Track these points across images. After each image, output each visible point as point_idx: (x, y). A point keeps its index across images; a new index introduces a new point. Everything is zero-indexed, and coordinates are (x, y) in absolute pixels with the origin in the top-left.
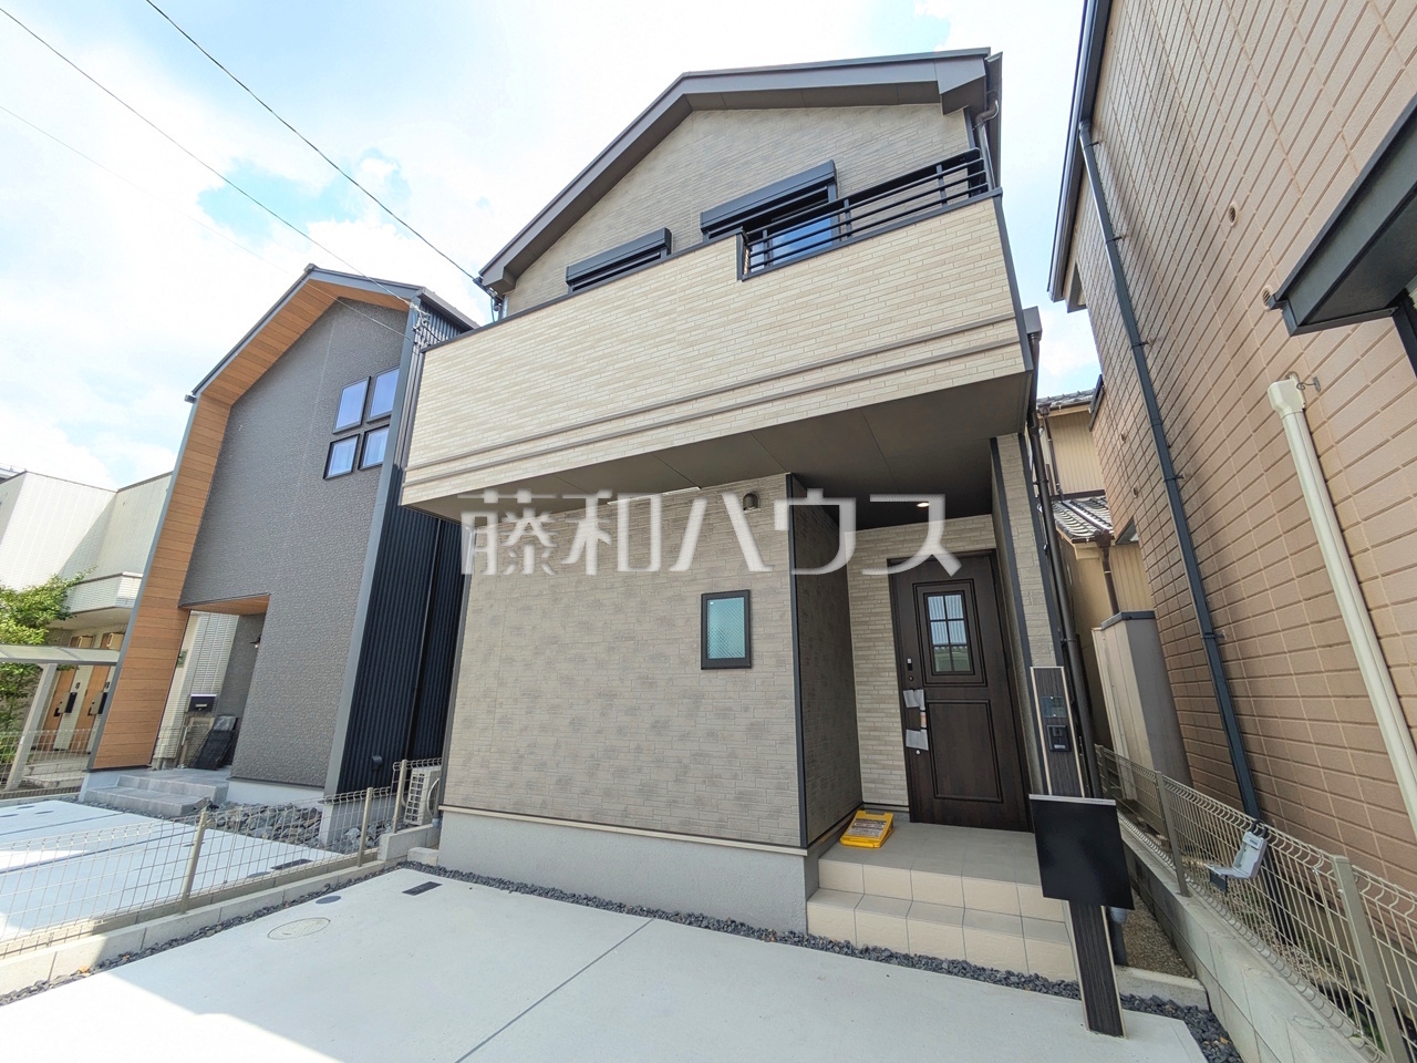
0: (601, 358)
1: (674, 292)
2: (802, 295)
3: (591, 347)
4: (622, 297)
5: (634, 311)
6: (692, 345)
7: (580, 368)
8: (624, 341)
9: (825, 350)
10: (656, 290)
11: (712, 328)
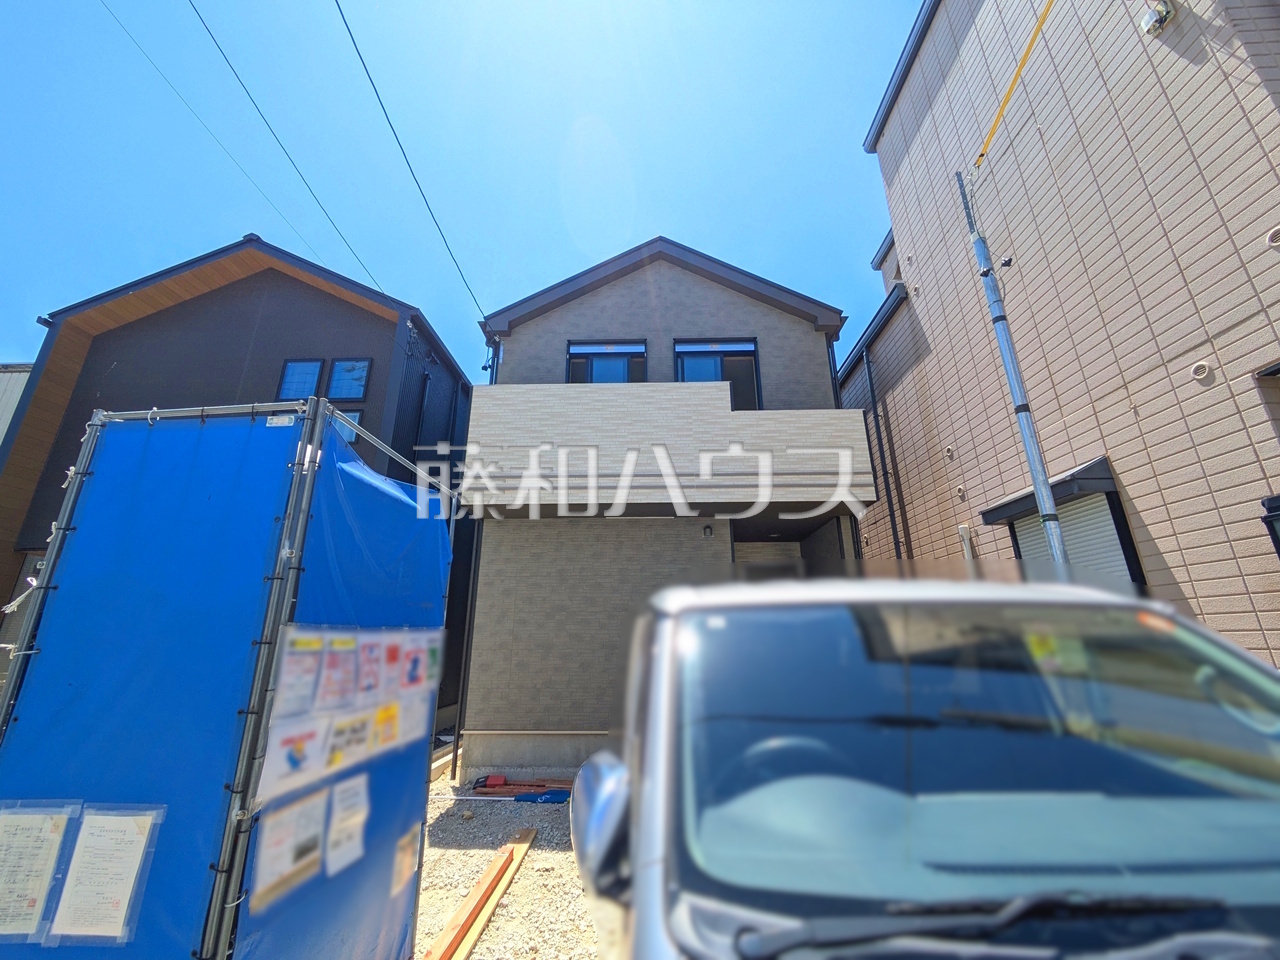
0: (636, 433)
1: (689, 405)
2: (771, 432)
3: (630, 424)
4: (652, 397)
5: (663, 409)
6: (703, 442)
7: (623, 437)
8: (655, 427)
9: (783, 467)
10: (676, 400)
11: (717, 435)
